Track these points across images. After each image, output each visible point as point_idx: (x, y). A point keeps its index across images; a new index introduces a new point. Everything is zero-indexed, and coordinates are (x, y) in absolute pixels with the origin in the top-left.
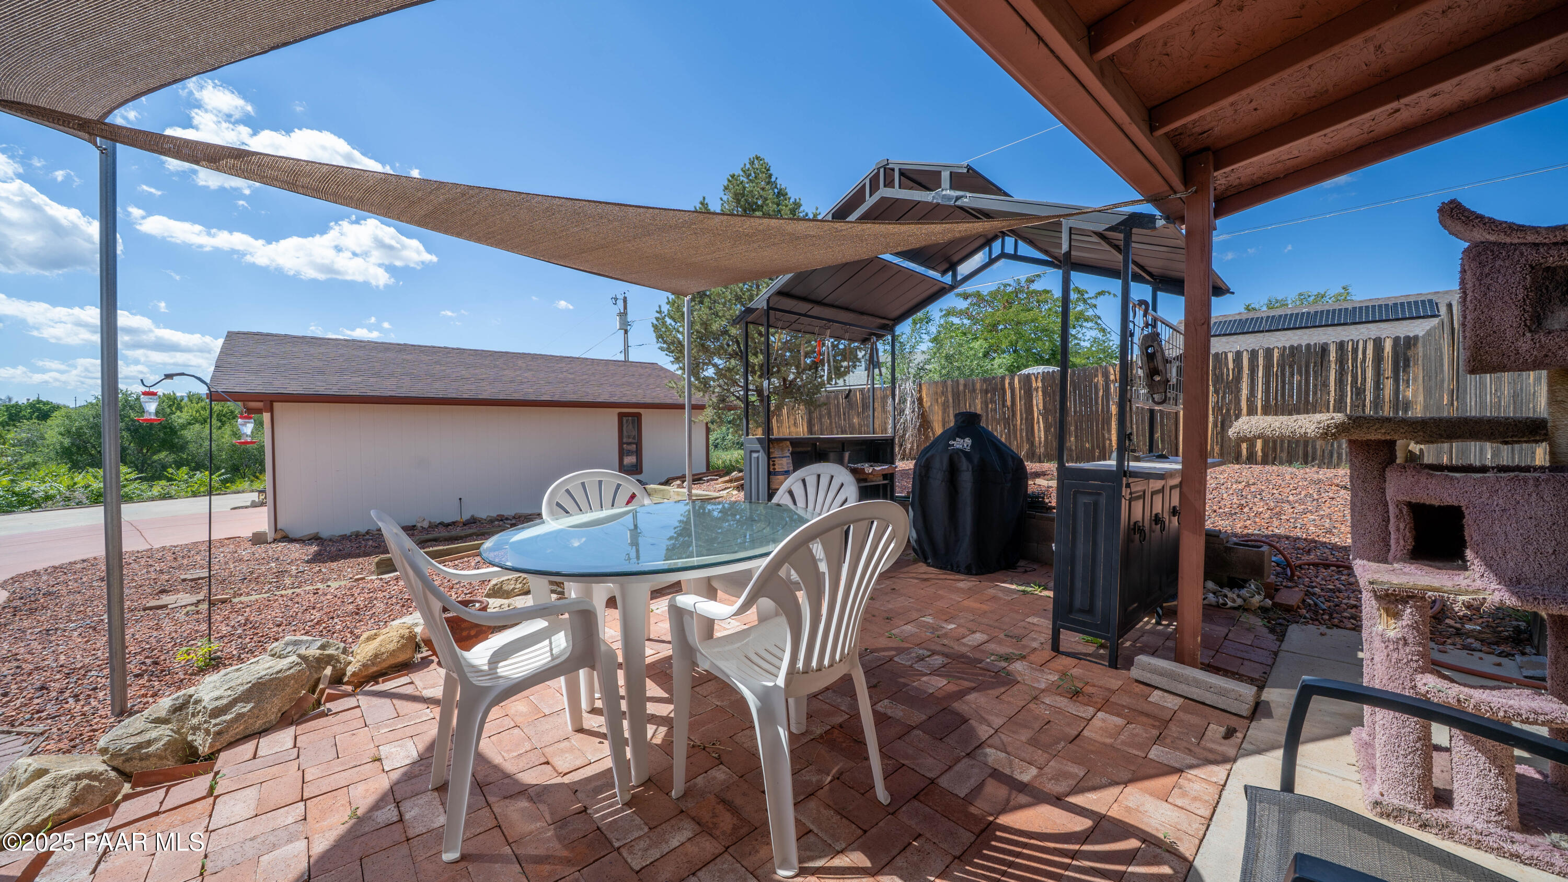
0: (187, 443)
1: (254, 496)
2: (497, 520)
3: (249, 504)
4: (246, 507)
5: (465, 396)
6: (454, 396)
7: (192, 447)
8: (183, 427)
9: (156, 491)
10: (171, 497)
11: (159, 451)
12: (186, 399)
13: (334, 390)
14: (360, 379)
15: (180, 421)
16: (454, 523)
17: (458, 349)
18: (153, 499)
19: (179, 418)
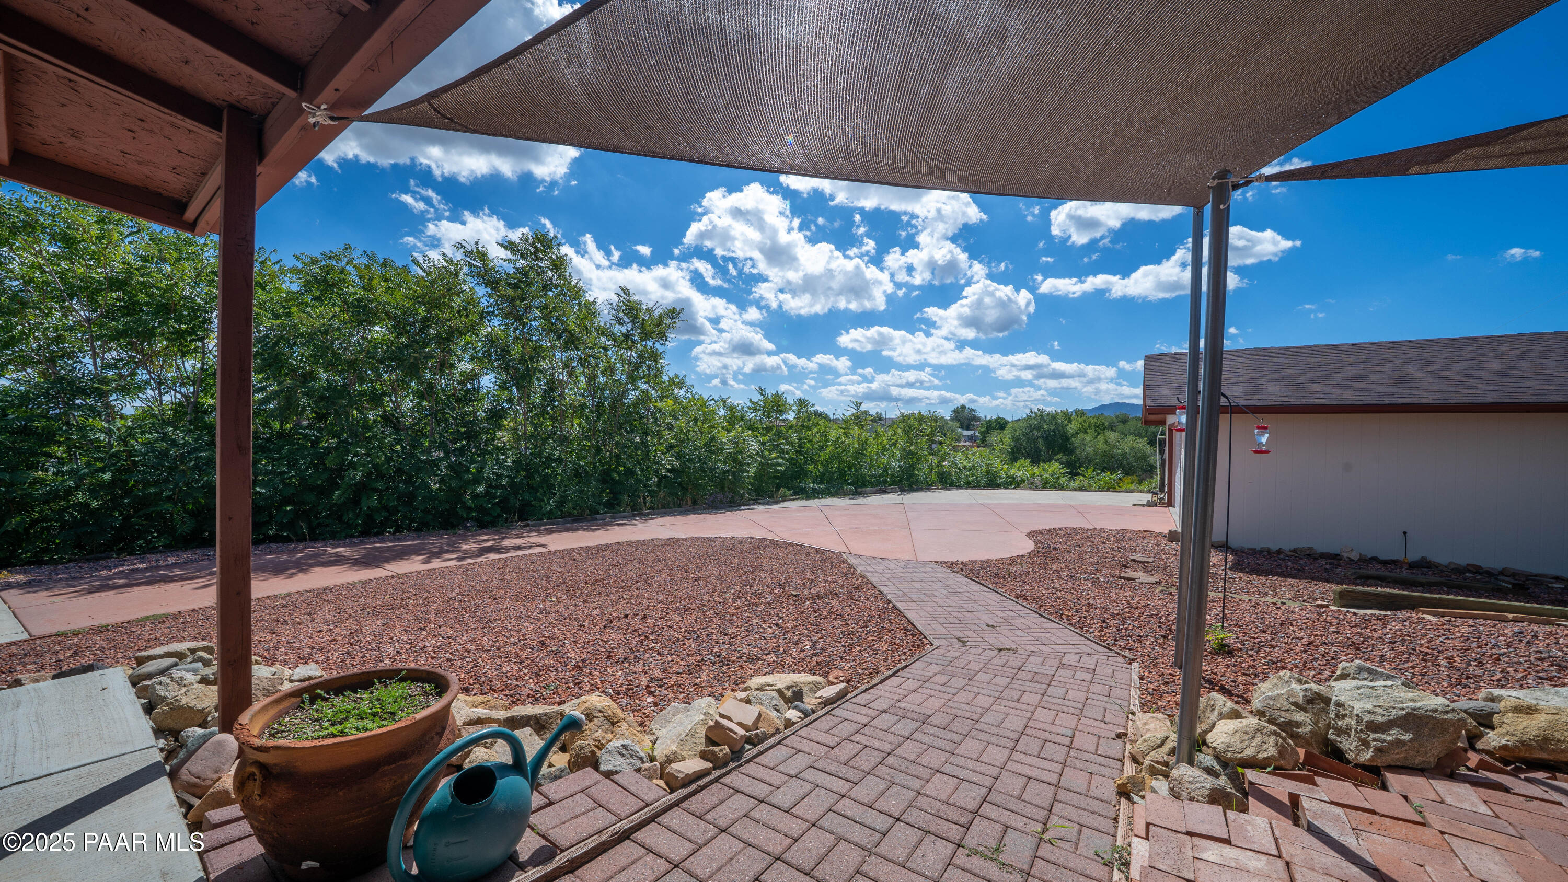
0: (1075, 448)
1: (1149, 497)
2: (1469, 571)
3: (1145, 503)
4: (1143, 505)
5: (1425, 401)
6: (1407, 401)
7: (1078, 451)
8: (1074, 435)
9: (1076, 484)
10: (1086, 490)
11: (1058, 453)
12: (1074, 415)
13: (1254, 401)
14: (1277, 388)
15: (1072, 431)
16: (1394, 562)
17: (1390, 342)
18: (1075, 489)
19: (1072, 428)
